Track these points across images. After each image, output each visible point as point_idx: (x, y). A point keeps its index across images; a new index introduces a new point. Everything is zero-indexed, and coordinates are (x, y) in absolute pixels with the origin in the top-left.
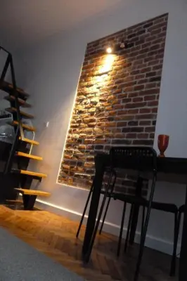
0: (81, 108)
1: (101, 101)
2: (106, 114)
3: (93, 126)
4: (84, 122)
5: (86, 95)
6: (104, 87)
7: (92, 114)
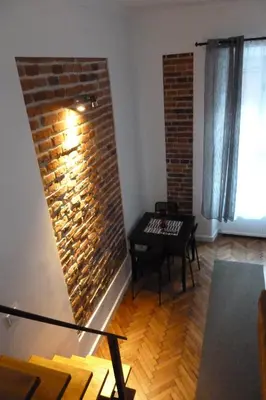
0: (63, 224)
1: (83, 197)
2: (92, 211)
3: (86, 237)
4: (75, 240)
5: (60, 197)
6: (80, 174)
7: (79, 222)
